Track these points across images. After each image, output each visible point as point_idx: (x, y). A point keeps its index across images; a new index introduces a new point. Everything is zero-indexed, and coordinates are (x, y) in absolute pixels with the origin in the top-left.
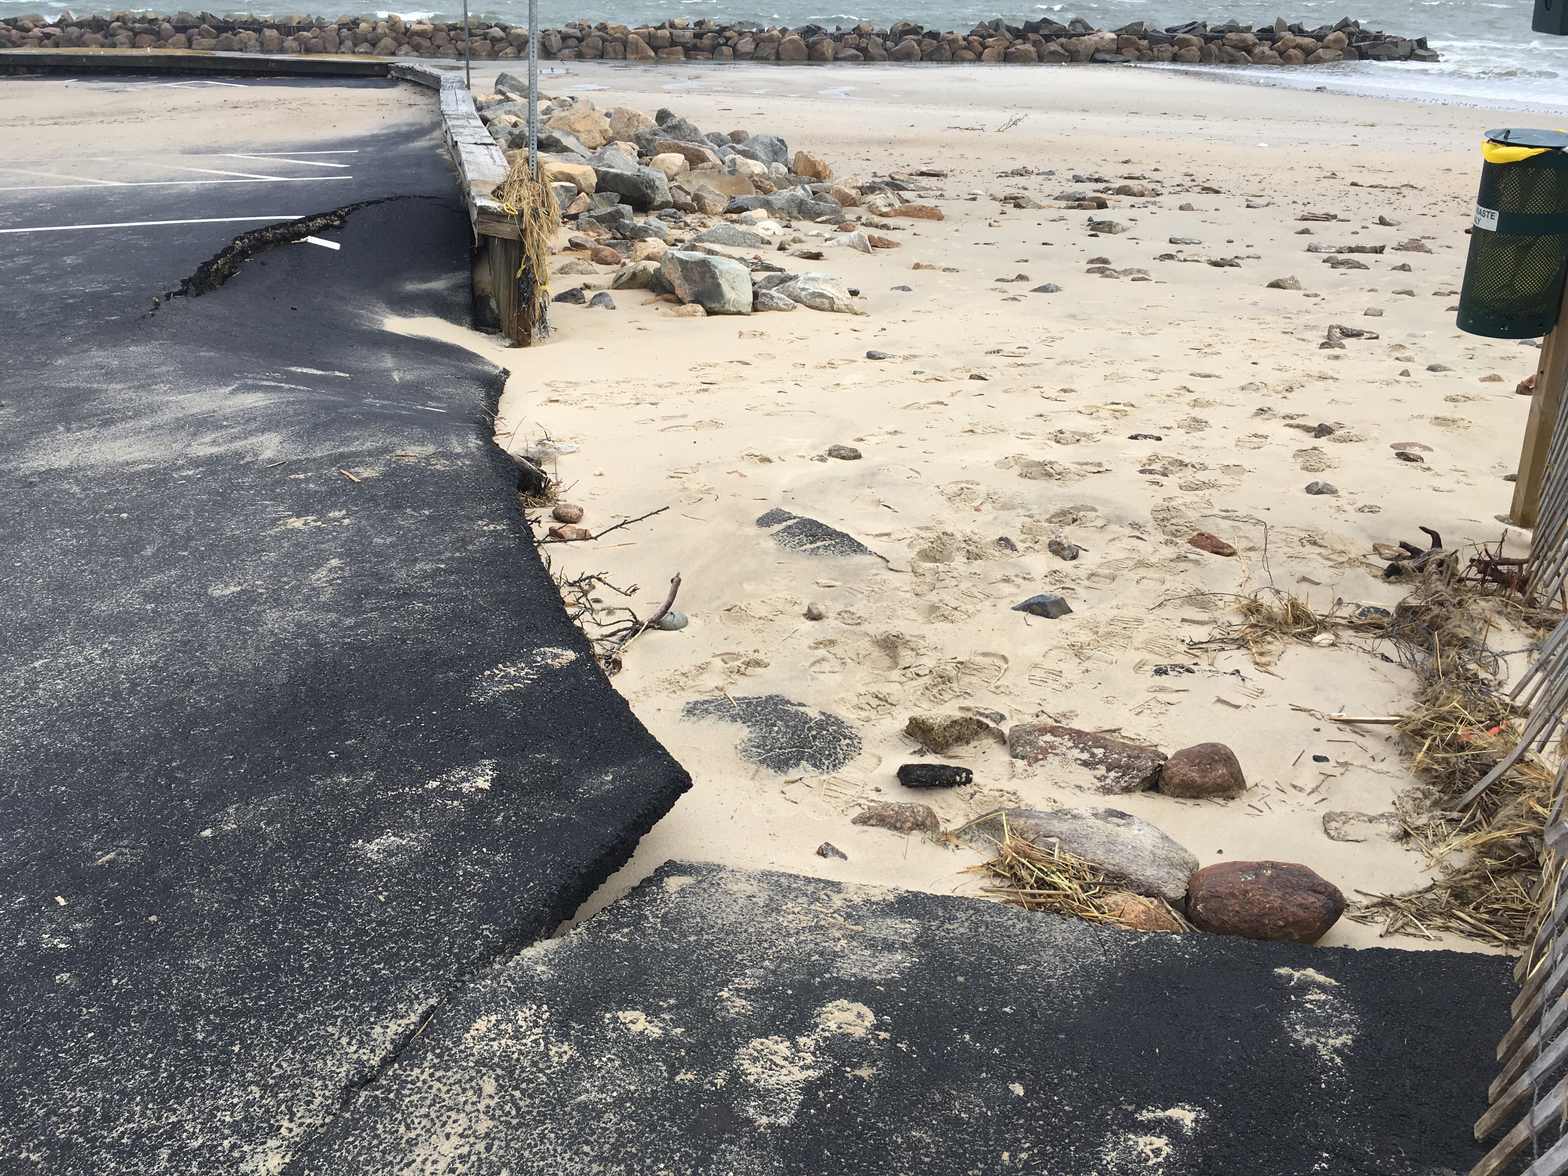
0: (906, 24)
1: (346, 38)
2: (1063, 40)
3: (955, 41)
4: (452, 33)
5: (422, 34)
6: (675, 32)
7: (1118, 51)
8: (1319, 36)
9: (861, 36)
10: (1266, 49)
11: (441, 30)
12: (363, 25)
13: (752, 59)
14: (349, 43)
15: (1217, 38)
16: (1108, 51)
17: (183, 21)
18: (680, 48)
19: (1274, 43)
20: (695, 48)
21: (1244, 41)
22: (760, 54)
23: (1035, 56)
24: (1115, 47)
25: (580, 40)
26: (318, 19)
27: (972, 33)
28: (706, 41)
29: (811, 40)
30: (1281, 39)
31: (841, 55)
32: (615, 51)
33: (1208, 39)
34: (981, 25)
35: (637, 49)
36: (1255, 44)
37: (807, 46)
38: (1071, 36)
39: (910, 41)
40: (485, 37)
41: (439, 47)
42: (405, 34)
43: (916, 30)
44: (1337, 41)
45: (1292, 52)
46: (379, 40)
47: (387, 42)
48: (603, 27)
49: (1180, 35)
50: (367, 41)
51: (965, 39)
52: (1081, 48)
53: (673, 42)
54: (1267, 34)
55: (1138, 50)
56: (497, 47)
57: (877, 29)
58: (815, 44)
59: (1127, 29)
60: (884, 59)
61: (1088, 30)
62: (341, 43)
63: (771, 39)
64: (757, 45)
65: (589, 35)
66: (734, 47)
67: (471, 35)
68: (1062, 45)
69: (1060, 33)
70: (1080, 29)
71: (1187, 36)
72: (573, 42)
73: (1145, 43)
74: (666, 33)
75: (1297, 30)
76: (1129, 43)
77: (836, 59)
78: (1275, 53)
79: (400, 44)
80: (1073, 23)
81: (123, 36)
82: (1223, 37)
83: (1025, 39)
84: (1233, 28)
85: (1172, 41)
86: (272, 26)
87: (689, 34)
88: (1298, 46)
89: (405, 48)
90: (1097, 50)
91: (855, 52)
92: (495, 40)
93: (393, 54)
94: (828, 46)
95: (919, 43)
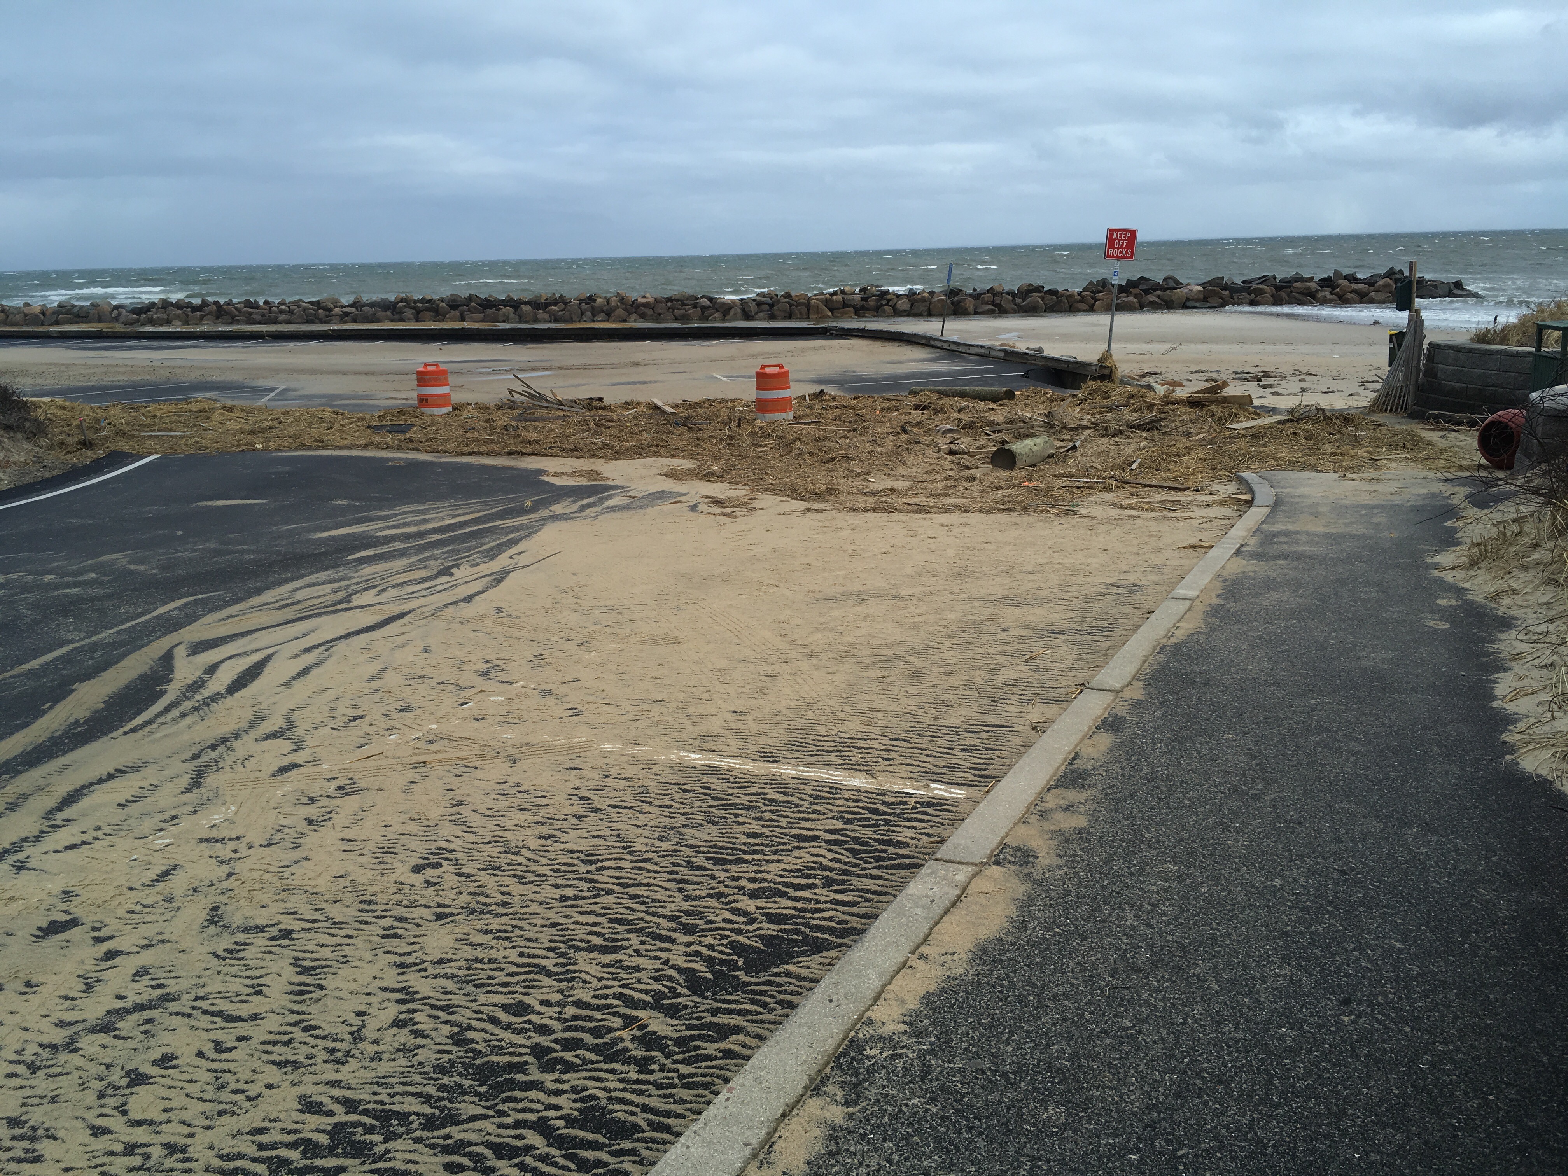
0: (1030, 285)
1: (586, 310)
2: (1159, 293)
3: (1071, 296)
4: (669, 304)
5: (646, 305)
6: (846, 297)
7: (1205, 299)
8: (1371, 282)
9: (994, 295)
10: (1327, 294)
11: (661, 302)
12: (599, 300)
13: (908, 315)
14: (589, 314)
15: (1286, 287)
16: (1197, 300)
17: (454, 300)
18: (851, 309)
19: (1333, 289)
20: (863, 308)
21: (1309, 288)
22: (915, 311)
23: (1137, 305)
24: (1202, 296)
25: (771, 306)
26: (561, 296)
27: (1084, 290)
28: (872, 302)
29: (956, 299)
30: (1338, 286)
31: (980, 310)
32: (801, 313)
33: (1278, 288)
34: (1091, 283)
35: (818, 311)
36: (1317, 291)
37: (953, 303)
38: (1165, 290)
39: (1035, 297)
40: (695, 306)
41: (660, 314)
42: (632, 305)
43: (1039, 289)
44: (1386, 286)
45: (1349, 295)
46: (614, 311)
47: (620, 312)
48: (788, 295)
49: (1254, 286)
50: (603, 311)
51: (1079, 294)
52: (1174, 298)
53: (845, 305)
54: (1326, 283)
55: (1222, 298)
56: (706, 313)
57: (1006, 289)
58: (959, 302)
59: (1210, 283)
60: (1015, 312)
61: (1178, 284)
62: (583, 314)
63: (923, 300)
64: (912, 305)
65: (778, 301)
66: (894, 306)
67: (684, 304)
68: (1159, 297)
69: (1156, 287)
70: (1172, 284)
71: (1261, 286)
72: (766, 307)
73: (1227, 292)
74: (839, 297)
75: (1352, 278)
76: (1214, 293)
77: (976, 313)
78: (1334, 297)
79: (630, 314)
80: (1165, 280)
81: (409, 313)
82: (1290, 287)
83: (1128, 293)
84: (1298, 278)
85: (1249, 291)
86: (526, 303)
87: (858, 298)
88: (1353, 291)
89: (634, 316)
90: (1188, 299)
91: (991, 307)
92: (704, 308)
93: (625, 321)
94: (970, 304)
95: (1043, 299)
